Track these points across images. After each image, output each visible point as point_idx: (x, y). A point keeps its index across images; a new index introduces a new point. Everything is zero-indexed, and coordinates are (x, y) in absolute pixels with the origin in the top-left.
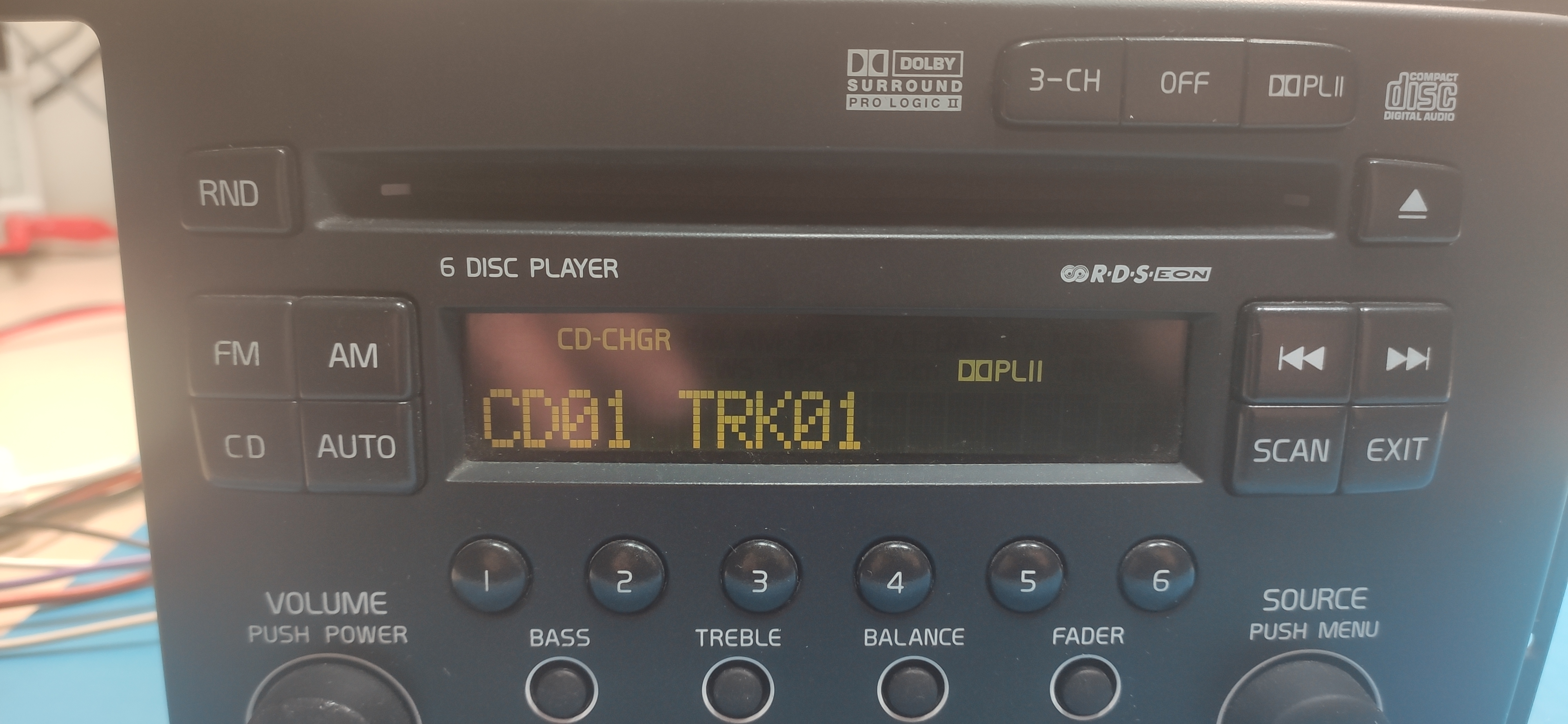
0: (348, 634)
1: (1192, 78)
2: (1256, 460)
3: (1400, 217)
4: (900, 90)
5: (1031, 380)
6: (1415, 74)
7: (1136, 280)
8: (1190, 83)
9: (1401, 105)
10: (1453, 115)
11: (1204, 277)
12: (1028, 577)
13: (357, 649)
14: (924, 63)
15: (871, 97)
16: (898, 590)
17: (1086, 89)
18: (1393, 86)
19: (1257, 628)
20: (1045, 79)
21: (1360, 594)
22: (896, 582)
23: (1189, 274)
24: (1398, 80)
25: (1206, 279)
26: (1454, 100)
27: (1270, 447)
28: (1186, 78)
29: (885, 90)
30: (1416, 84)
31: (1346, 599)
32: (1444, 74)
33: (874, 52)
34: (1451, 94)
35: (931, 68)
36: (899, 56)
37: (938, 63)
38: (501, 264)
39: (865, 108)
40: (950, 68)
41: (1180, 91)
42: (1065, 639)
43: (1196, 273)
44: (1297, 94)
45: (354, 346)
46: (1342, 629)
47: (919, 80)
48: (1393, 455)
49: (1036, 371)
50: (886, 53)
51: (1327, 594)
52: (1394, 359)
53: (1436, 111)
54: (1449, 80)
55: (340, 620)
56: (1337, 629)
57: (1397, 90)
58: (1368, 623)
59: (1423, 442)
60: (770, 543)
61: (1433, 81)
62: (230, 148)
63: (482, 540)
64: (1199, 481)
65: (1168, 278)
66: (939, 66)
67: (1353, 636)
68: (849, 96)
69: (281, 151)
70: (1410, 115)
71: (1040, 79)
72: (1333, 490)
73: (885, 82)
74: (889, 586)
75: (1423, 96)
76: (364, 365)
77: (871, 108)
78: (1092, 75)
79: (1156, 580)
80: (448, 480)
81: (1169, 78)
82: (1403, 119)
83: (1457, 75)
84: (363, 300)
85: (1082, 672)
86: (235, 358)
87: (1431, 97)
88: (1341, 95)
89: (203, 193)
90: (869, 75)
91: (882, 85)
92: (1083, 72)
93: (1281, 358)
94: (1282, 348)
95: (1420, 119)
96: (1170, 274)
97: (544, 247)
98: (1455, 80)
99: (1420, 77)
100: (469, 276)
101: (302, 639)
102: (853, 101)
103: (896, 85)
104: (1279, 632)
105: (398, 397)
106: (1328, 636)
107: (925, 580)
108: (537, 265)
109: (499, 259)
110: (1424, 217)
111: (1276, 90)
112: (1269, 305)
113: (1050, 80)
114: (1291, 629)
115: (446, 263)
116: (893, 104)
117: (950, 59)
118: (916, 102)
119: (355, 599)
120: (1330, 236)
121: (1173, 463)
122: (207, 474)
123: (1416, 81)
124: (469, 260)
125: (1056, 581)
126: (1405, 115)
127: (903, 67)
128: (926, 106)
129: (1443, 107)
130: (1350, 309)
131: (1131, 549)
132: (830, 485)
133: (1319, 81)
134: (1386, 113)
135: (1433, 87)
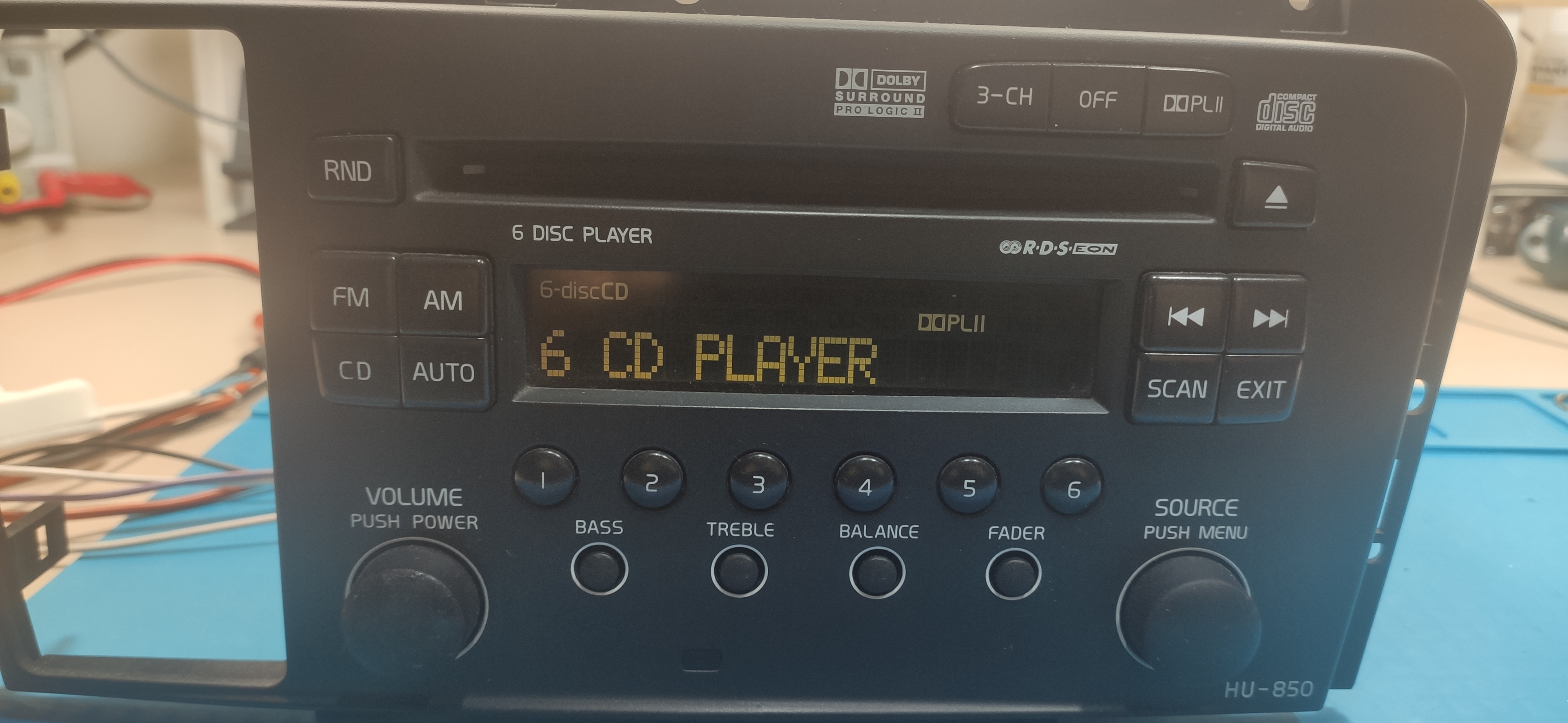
0: (430, 520)
1: (1104, 96)
2: (1150, 396)
3: (1266, 207)
4: (876, 100)
5: (976, 330)
6: (1281, 94)
7: (1059, 253)
8: (1103, 100)
9: (1270, 119)
10: (1312, 127)
11: (1112, 251)
12: (969, 485)
13: (438, 533)
14: (896, 80)
15: (854, 106)
16: (867, 493)
17: (1021, 103)
18: (1263, 104)
19: (1150, 530)
20: (989, 95)
21: (1232, 504)
22: (866, 488)
23: (1100, 249)
24: (1268, 99)
25: (1114, 253)
26: (1313, 115)
27: (1160, 385)
28: (1098, 96)
29: (865, 100)
30: (1282, 102)
31: (1221, 508)
32: (1305, 95)
33: (857, 71)
34: (1310, 110)
35: (901, 84)
36: (876, 74)
37: (907, 80)
38: (560, 231)
39: (849, 114)
40: (915, 84)
41: (1094, 106)
42: (999, 535)
43: (1106, 248)
44: (1186, 110)
45: (444, 293)
46: (1217, 532)
47: (891, 93)
48: (1258, 394)
49: (980, 324)
50: (866, 71)
51: (1205, 504)
52: (1259, 318)
53: (1298, 123)
54: (1309, 100)
55: (426, 510)
56: (1214, 532)
57: (1267, 107)
58: (1239, 527)
59: (1283, 384)
60: (767, 455)
61: (1296, 100)
62: (348, 135)
63: (541, 449)
64: (1107, 412)
65: (1083, 252)
66: (907, 82)
67: (1227, 538)
68: (836, 105)
69: (389, 138)
70: (1276, 127)
71: (985, 95)
72: (1211, 422)
73: (865, 94)
74: (860, 490)
75: (1288, 112)
76: (452, 308)
77: (854, 114)
78: (1026, 92)
79: (1070, 489)
80: (514, 401)
81: (1086, 96)
82: (1271, 130)
83: (1316, 95)
84: (451, 257)
85: (1011, 561)
86: (349, 300)
87: (1294, 113)
88: (1220, 111)
89: (327, 170)
90: (853, 89)
91: (862, 96)
92: (1019, 90)
93: (1170, 316)
94: (1171, 309)
95: (1285, 130)
96: (1085, 249)
97: (593, 218)
98: (1314, 100)
99: (1286, 97)
100: (534, 240)
101: (394, 524)
102: (840, 108)
103: (874, 96)
104: (1167, 532)
105: (477, 334)
106: (1206, 537)
107: (890, 487)
108: (589, 232)
109: (559, 227)
110: (1285, 207)
111: (1169, 106)
112: (1162, 275)
113: (993, 95)
114: (1177, 531)
115: (517, 229)
116: (871, 112)
117: (916, 78)
118: (889, 112)
119: (437, 494)
120: (1211, 221)
121: (1087, 398)
122: (323, 392)
123: (1282, 100)
124: (535, 227)
125: (992, 489)
126: (1273, 127)
127: (879, 83)
128: (896, 114)
129: (1304, 121)
130: (1226, 278)
131: (1051, 465)
132: (815, 410)
133: (1203, 100)
134: (1257, 125)
135: (1296, 105)
